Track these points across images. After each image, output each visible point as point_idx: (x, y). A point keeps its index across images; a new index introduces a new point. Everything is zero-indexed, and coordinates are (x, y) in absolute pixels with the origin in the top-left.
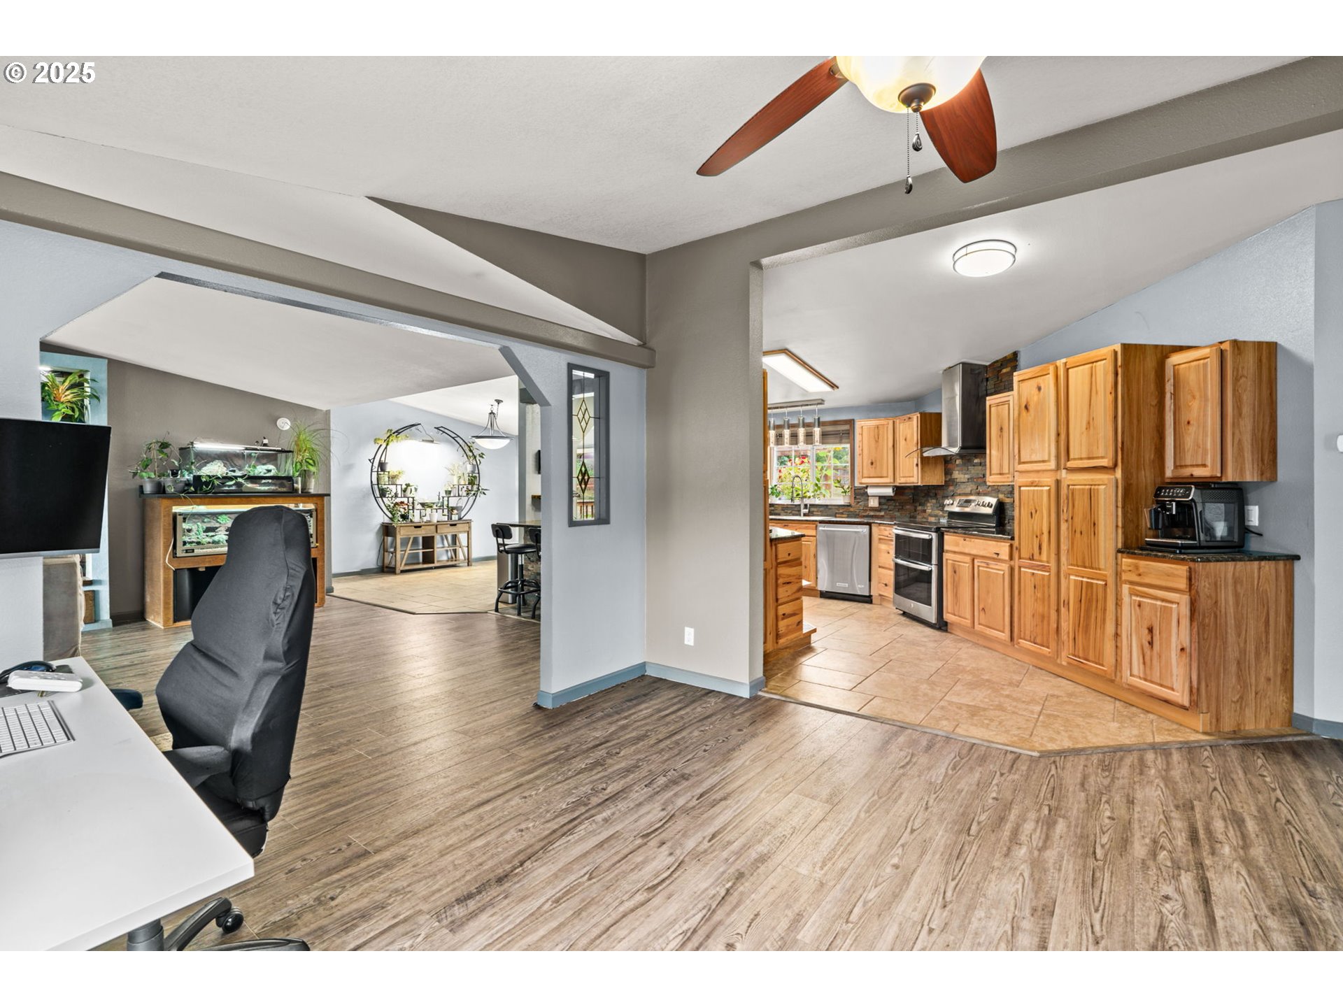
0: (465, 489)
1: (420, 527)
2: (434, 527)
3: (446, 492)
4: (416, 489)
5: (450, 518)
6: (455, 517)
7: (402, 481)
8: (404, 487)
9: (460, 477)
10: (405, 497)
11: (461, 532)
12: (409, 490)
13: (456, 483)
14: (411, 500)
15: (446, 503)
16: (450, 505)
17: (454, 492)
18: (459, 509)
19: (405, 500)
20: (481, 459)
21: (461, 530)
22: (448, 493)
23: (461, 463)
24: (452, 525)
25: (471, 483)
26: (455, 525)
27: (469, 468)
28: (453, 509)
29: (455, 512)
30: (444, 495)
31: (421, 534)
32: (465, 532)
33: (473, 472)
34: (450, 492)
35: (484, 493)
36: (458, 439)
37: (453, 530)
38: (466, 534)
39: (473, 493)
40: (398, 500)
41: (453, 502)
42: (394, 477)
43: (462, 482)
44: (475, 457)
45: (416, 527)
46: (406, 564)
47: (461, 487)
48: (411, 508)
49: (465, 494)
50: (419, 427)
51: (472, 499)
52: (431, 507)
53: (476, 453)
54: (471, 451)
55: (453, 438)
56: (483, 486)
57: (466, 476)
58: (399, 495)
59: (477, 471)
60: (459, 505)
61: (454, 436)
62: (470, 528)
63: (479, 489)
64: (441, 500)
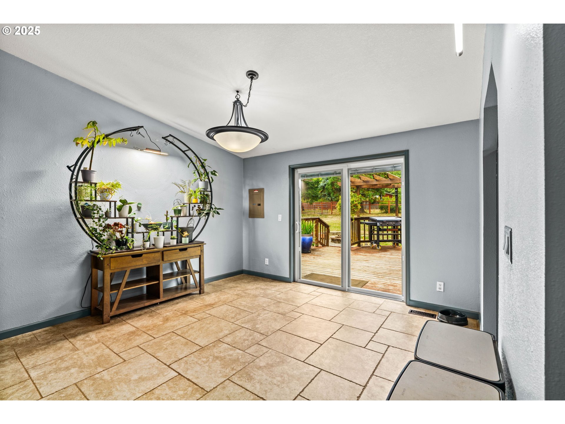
0: (196, 208)
1: (140, 255)
2: (159, 255)
3: (175, 211)
4: (139, 208)
5: (179, 241)
6: (186, 240)
7: (116, 197)
8: (119, 204)
9: (191, 195)
10: (121, 217)
11: (192, 257)
12: (126, 208)
13: (186, 201)
14: (130, 220)
15: (175, 224)
16: (179, 226)
17: (185, 211)
18: (190, 230)
19: (123, 221)
20: (213, 176)
21: (193, 254)
22: (178, 212)
23: (193, 180)
24: (181, 250)
25: (204, 201)
26: (185, 249)
27: (201, 185)
28: (183, 230)
29: (186, 234)
30: (173, 215)
31: (143, 263)
32: (196, 256)
33: (205, 189)
34: (179, 211)
35: (218, 213)
36: (189, 153)
37: (183, 255)
38: (198, 259)
39: (205, 212)
40: (111, 222)
41: (183, 223)
42: (103, 191)
43: (194, 201)
44: (207, 174)
45: (134, 256)
46: (118, 308)
47: (192, 205)
48: (130, 230)
49: (196, 213)
50: (141, 130)
51: (203, 219)
52: (156, 229)
53: (209, 170)
54: (203, 166)
55: (184, 152)
56: (216, 204)
57: (198, 194)
58: (113, 215)
59: (209, 189)
60: (191, 225)
61: (184, 148)
62: (202, 251)
63: (211, 208)
64: (169, 221)
